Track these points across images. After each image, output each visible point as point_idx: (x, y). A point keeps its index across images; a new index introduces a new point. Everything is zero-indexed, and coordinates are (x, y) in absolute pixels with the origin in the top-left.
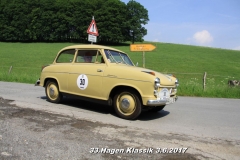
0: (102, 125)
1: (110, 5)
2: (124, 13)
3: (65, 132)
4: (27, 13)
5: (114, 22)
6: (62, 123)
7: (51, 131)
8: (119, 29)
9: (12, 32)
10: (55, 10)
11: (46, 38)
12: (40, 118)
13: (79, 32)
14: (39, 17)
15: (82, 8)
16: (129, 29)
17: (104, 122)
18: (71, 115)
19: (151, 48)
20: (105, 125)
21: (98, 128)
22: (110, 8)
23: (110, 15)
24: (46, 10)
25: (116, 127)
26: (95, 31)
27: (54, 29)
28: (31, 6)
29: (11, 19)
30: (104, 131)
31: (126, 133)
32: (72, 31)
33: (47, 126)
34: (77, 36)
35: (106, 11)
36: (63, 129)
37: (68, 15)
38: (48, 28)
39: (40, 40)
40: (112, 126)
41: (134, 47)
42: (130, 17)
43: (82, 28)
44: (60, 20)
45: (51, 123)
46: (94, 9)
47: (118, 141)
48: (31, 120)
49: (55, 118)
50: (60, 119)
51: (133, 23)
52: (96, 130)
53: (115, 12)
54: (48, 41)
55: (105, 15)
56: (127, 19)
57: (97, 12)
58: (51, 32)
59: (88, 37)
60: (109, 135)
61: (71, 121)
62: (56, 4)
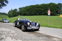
1: (52, 5)
2: (57, 7)
4: (32, 9)
5: (54, 9)
6: (43, 36)
8: (55, 11)
9: (29, 13)
10: (38, 8)
12: (37, 34)
13: (44, 12)
14: (35, 9)
15: (45, 6)
16: (58, 11)
17: (54, 36)
18: (45, 34)
22: (52, 6)
23: (53, 7)
25: (58, 38)
26: (50, 12)
27: (38, 12)
28: (33, 7)
29: (29, 10)
30: (55, 39)
32: (43, 12)
33: (39, 36)
35: (51, 7)
37: (42, 8)
38: (37, 12)
39: (35, 15)
42: (58, 7)
43: (45, 11)
44: (40, 10)
45: (40, 36)
46: (48, 6)
48: (35, 35)
49: (41, 34)
51: (60, 9)
52: (52, 39)
53: (54, 6)
54: (37, 15)
55: (51, 8)
57: (49, 7)
58: (37, 13)
59: (48, 14)
60: (56, 40)
61: (45, 36)
62: (39, 6)
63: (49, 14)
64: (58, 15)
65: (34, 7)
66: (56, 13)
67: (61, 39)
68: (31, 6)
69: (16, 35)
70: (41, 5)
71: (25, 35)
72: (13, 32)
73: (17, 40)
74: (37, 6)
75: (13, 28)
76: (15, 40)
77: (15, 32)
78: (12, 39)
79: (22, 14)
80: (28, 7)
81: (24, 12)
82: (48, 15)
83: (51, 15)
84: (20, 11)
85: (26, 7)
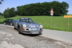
0: (57, 41)
1: (56, 4)
3: (46, 42)
4: (32, 8)
5: (58, 9)
6: (45, 39)
7: (42, 41)
8: (59, 11)
9: (28, 13)
10: (40, 6)
11: (37, 14)
14: (35, 9)
15: (47, 5)
16: (62, 11)
17: (58, 40)
18: (47, 37)
19: (71, 17)
20: (58, 41)
21: (56, 42)
23: (56, 7)
24: (37, 7)
25: (61, 42)
26: (53, 12)
27: (40, 12)
28: (33, 6)
29: (28, 10)
30: (58, 43)
31: (65, 44)
33: (41, 40)
34: (46, 14)
36: (45, 41)
37: (43, 8)
38: (38, 12)
39: (36, 15)
40: (60, 41)
41: (65, 17)
42: (62, 7)
43: (47, 11)
44: (41, 9)
46: (51, 5)
47: (63, 46)
48: (36, 38)
49: (43, 38)
50: (44, 38)
51: (64, 9)
53: (58, 6)
54: (38, 15)
55: (54, 7)
56: (62, 8)
57: (52, 6)
59: (50, 14)
60: (60, 44)
61: (47, 39)
62: (40, 5)
63: (52, 14)
64: (62, 15)
65: (35, 6)
66: (60, 13)
67: (64, 43)
68: (31, 5)
69: (13, 38)
70: (43, 3)
71: (24, 39)
72: (10, 35)
73: (14, 44)
74: (38, 5)
75: (9, 30)
76: (12, 44)
77: (12, 36)
78: (9, 43)
79: (21, 14)
80: (28, 5)
81: (23, 12)
82: (51, 16)
83: (54, 15)
84: (19, 10)
85: (25, 5)
